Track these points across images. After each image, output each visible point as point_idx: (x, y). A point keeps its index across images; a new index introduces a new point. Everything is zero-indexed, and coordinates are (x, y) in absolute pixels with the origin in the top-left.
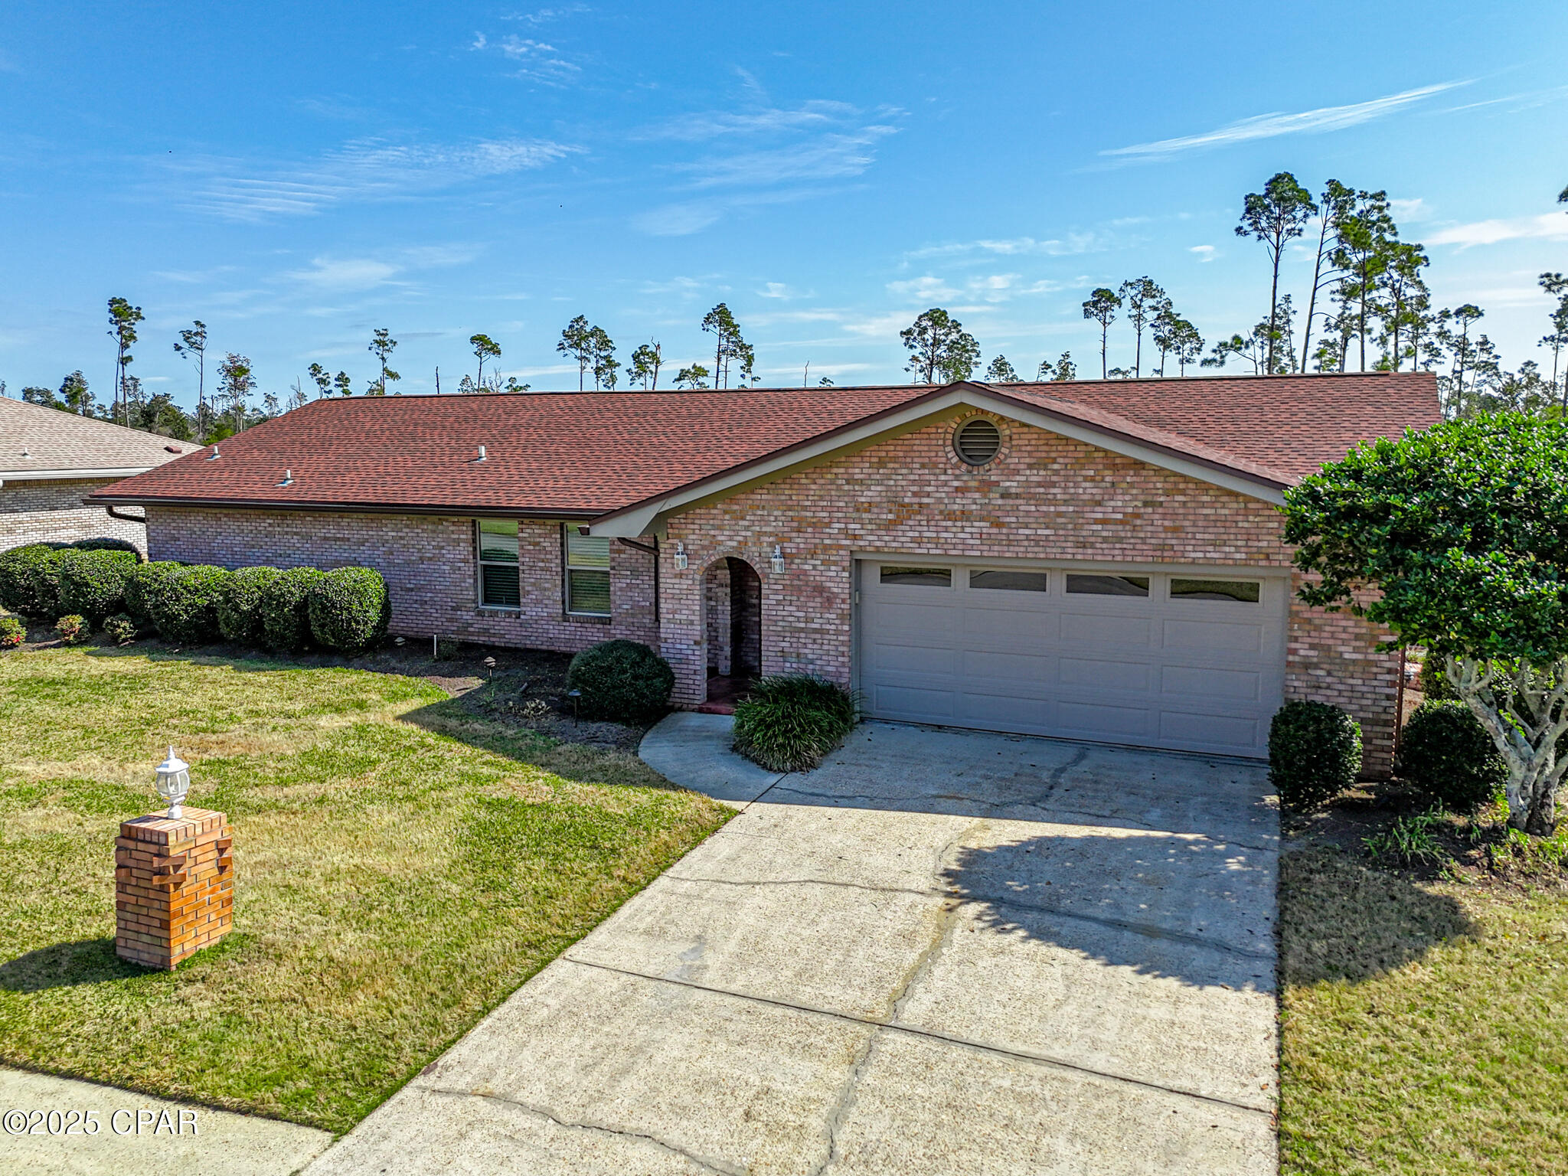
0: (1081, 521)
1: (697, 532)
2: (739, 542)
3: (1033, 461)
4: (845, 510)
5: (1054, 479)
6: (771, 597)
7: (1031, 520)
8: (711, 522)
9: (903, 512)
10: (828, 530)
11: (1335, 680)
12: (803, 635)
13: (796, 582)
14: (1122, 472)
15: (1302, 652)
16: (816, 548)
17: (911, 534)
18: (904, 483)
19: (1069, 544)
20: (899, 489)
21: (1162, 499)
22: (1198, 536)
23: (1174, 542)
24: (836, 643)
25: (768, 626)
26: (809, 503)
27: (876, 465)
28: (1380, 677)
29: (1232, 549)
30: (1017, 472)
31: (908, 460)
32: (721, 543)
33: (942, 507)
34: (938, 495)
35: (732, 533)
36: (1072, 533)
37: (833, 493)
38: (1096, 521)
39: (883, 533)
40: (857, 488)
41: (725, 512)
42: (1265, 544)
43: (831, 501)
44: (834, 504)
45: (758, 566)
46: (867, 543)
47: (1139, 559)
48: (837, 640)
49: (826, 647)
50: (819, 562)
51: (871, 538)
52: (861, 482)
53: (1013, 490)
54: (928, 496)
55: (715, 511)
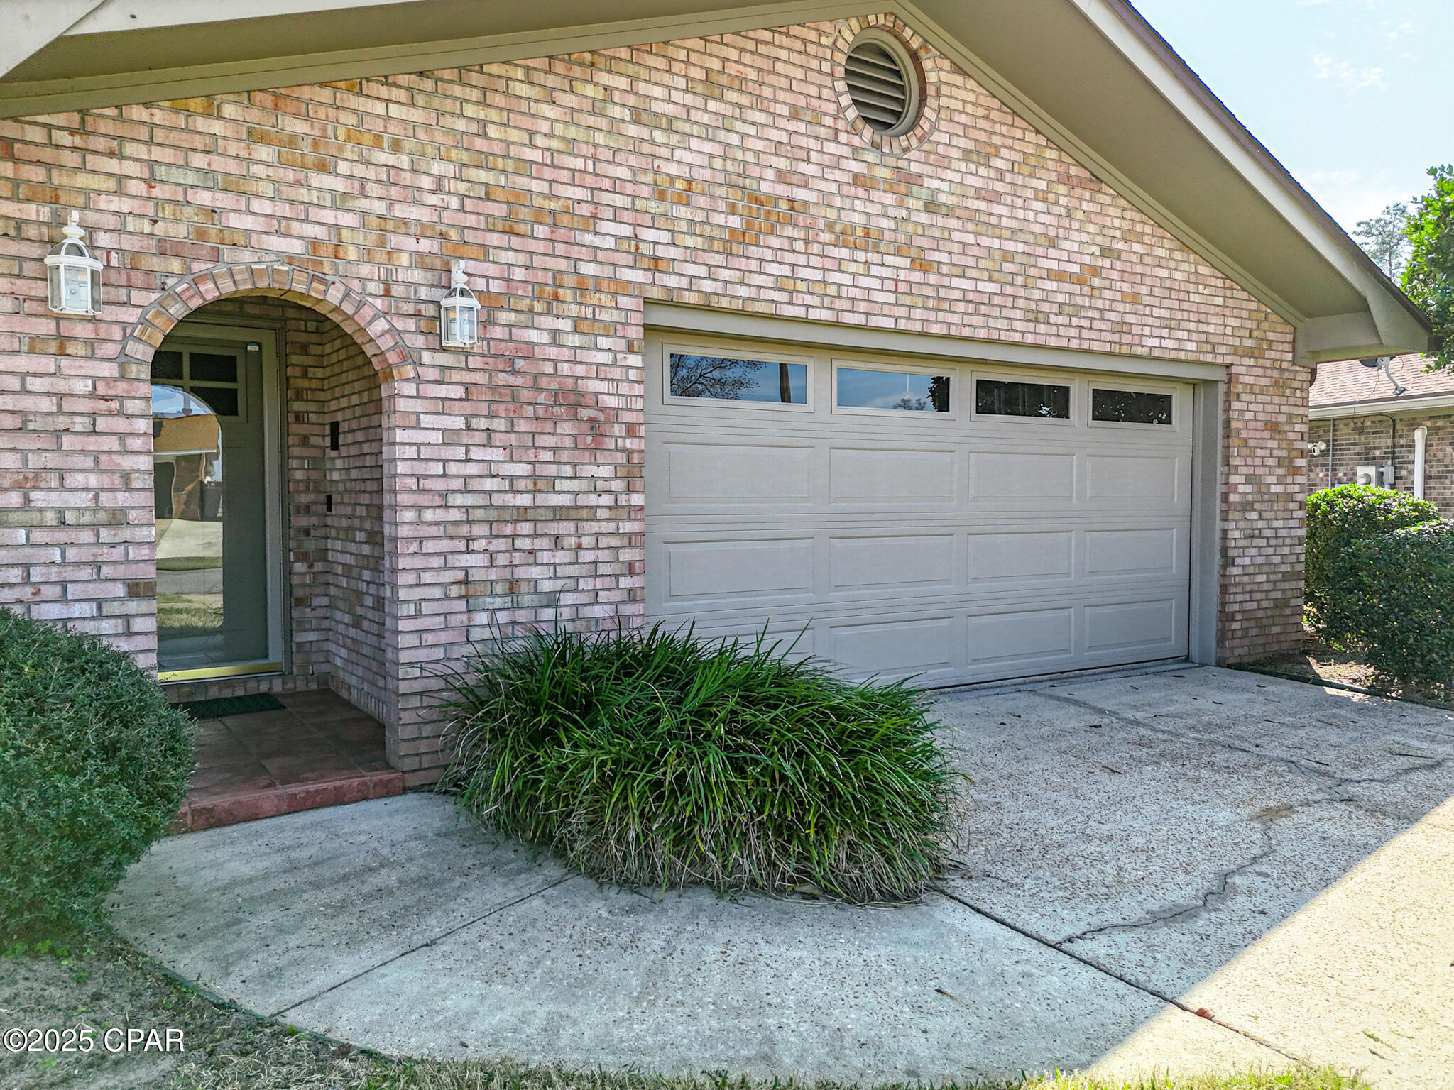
1: (136, 187)
2: (314, 243)
4: (630, 189)
5: (999, 186)
6: (426, 420)
7: (970, 261)
8: (199, 161)
9: (760, 214)
10: (588, 238)
11: (1264, 524)
12: (525, 528)
13: (503, 379)
15: (1240, 489)
16: (556, 284)
18: (759, 145)
20: (750, 157)
21: (1120, 246)
22: (1155, 312)
24: (614, 542)
25: (420, 509)
26: (535, 155)
27: (699, 88)
29: (1185, 335)
30: (947, 162)
31: (767, 92)
32: (240, 240)
33: (832, 214)
34: (823, 186)
35: (286, 210)
37: (600, 139)
39: (719, 259)
40: (659, 136)
41: (256, 136)
43: (595, 159)
44: (602, 168)
45: (381, 325)
46: (684, 283)
48: (617, 533)
52: (667, 124)
53: (942, 199)
54: (806, 186)
55: (216, 127)
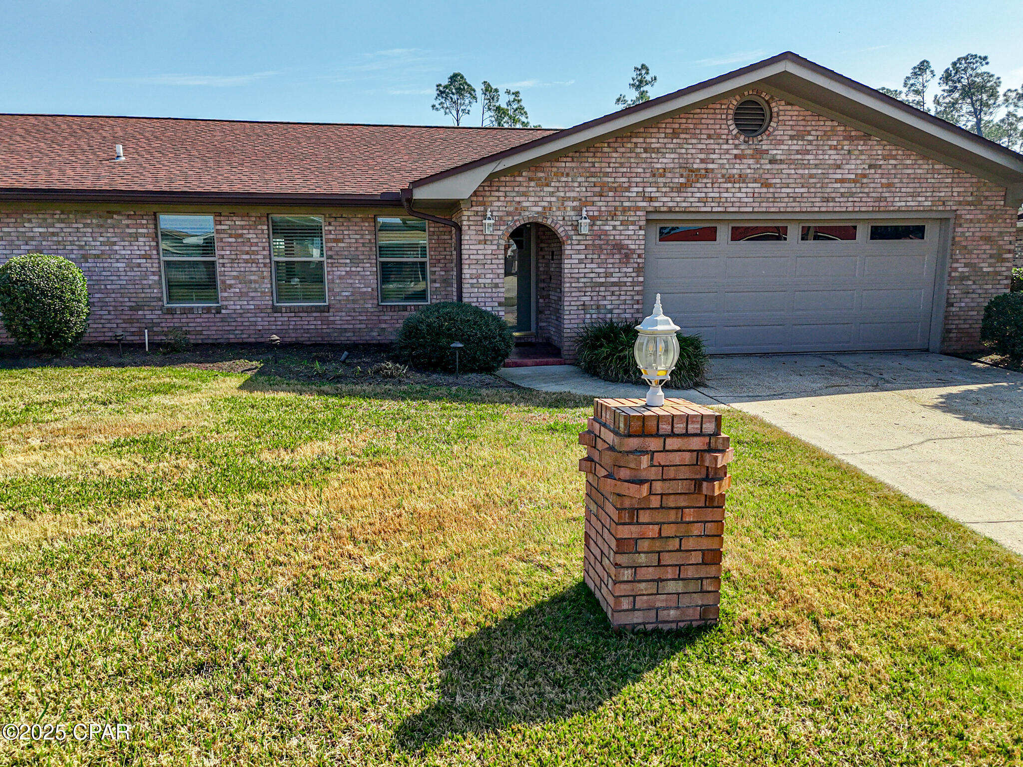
0: (826, 181)
1: (502, 199)
2: (544, 207)
3: (794, 133)
4: (642, 175)
5: (809, 147)
6: (573, 256)
7: (792, 181)
8: (516, 189)
9: (693, 176)
10: (627, 194)
11: (978, 287)
12: (602, 289)
13: (597, 242)
14: (856, 142)
15: (960, 270)
16: (616, 210)
17: (698, 195)
18: (694, 151)
19: (818, 200)
20: (689, 156)
21: (881, 162)
22: (903, 190)
23: (887, 195)
24: (632, 293)
25: (571, 283)
26: (610, 170)
27: (670, 136)
28: (1001, 282)
29: (923, 199)
30: (781, 142)
31: (698, 131)
32: (525, 209)
33: (724, 171)
34: (721, 161)
35: (537, 199)
36: (820, 190)
37: (632, 160)
38: (837, 181)
39: (675, 194)
40: (653, 155)
41: (531, 179)
42: (943, 194)
43: (630, 167)
44: (632, 170)
45: (562, 229)
46: (661, 204)
47: (863, 209)
48: (633, 290)
49: (623, 298)
50: (618, 223)
51: (665, 199)
52: (657, 150)
53: (778, 157)
54: (713, 163)
55: (521, 179)
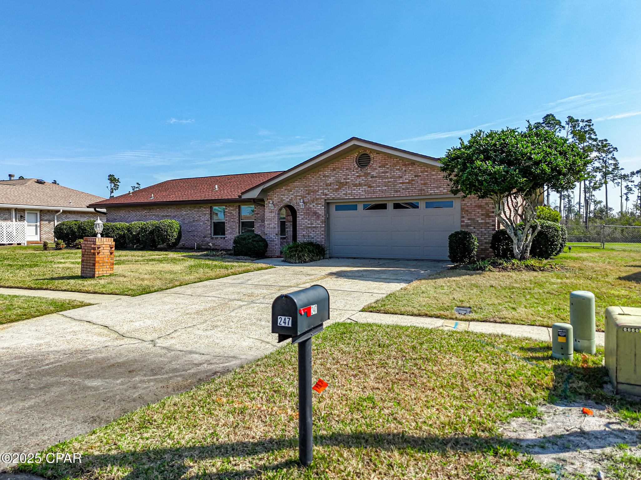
0: (396, 183)
3: (380, 165)
4: (323, 186)
5: (387, 170)
6: (300, 217)
7: (380, 184)
8: (281, 193)
9: (341, 185)
10: (317, 193)
11: (476, 230)
12: (310, 229)
13: (308, 211)
14: (408, 166)
15: (466, 221)
16: (314, 199)
17: (343, 192)
19: (392, 192)
20: (340, 177)
21: (420, 174)
22: (432, 185)
25: (299, 227)
26: (312, 185)
27: (332, 170)
28: (490, 227)
29: (443, 189)
30: (376, 169)
31: (342, 168)
32: (284, 200)
35: (288, 197)
36: (393, 188)
37: (319, 180)
38: (401, 183)
39: (335, 192)
40: (326, 178)
44: (319, 184)
45: (296, 207)
46: (330, 196)
47: (414, 195)
48: (321, 230)
49: (317, 233)
50: (315, 204)
51: (331, 194)
52: (328, 176)
53: (375, 175)
54: (349, 179)
